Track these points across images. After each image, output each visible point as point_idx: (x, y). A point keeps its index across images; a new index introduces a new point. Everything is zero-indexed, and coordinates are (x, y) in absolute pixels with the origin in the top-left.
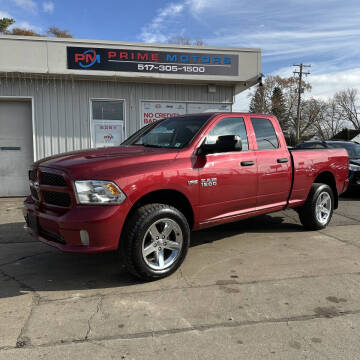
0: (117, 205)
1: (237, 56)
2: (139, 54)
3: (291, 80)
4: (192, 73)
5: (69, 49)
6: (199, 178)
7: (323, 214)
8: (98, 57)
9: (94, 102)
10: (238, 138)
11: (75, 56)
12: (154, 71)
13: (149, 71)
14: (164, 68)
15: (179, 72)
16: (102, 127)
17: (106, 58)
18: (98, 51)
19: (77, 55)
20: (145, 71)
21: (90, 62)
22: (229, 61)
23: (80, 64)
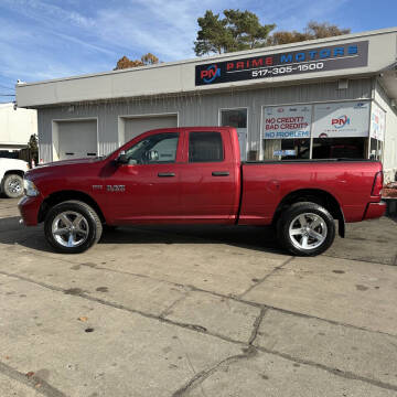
2: (254, 61)
4: (309, 71)
5: (197, 67)
6: (105, 184)
8: (218, 71)
12: (268, 75)
13: (262, 77)
14: (278, 71)
17: (225, 70)
18: (218, 64)
19: (202, 72)
20: (259, 77)
21: (212, 77)
23: (205, 80)
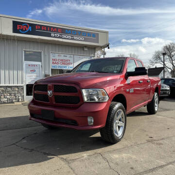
1: (98, 34)
4: (78, 40)
5: (14, 22)
8: (30, 28)
9: (25, 51)
13: (57, 37)
14: (64, 37)
15: (71, 39)
16: (29, 65)
18: (30, 25)
19: (18, 26)
20: (55, 37)
21: (26, 30)
23: (20, 31)
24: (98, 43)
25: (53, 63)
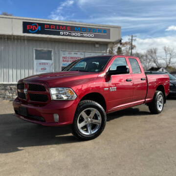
0: (73, 100)
1: (109, 29)
2: (61, 27)
3: (126, 43)
5: (24, 23)
6: (109, 87)
7: (160, 106)
8: (39, 28)
9: (36, 50)
10: (127, 67)
11: (27, 27)
12: (68, 35)
13: (66, 35)
14: (74, 34)
15: (81, 36)
16: (40, 64)
17: (44, 28)
18: (39, 24)
20: (64, 35)
21: (35, 30)
22: (106, 31)
23: (30, 31)
24: (109, 38)
25: (63, 61)
